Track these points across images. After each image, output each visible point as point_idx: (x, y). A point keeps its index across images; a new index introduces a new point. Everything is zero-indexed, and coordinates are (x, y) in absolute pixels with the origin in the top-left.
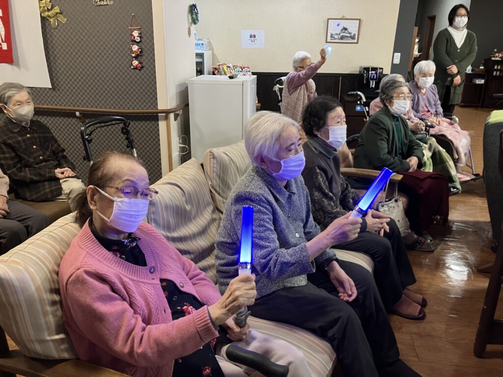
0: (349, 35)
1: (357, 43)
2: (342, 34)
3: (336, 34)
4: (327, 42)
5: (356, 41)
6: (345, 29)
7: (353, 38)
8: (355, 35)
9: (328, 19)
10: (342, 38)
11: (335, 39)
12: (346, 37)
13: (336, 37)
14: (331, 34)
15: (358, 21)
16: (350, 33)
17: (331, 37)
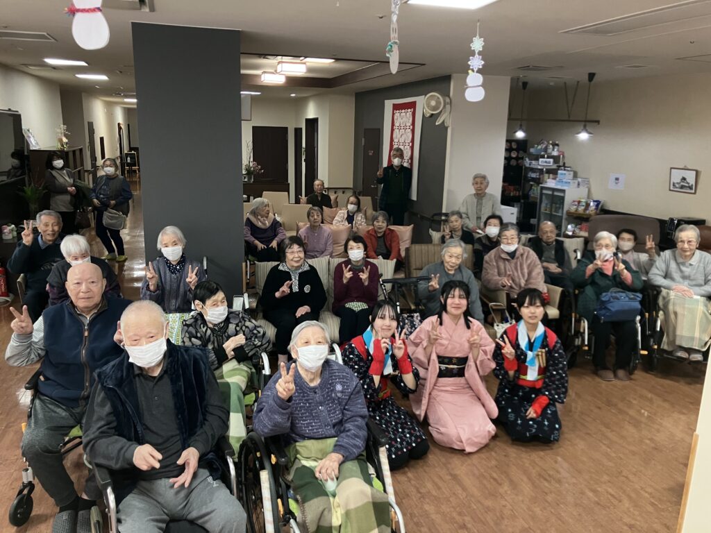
0: (687, 185)
1: (695, 193)
2: (682, 184)
3: (677, 183)
4: (670, 190)
5: (693, 191)
6: (684, 179)
7: (691, 188)
8: (692, 185)
9: (671, 168)
10: (682, 187)
11: (677, 188)
12: (684, 187)
13: (677, 186)
14: (674, 183)
15: (695, 172)
16: (688, 183)
17: (674, 185)
